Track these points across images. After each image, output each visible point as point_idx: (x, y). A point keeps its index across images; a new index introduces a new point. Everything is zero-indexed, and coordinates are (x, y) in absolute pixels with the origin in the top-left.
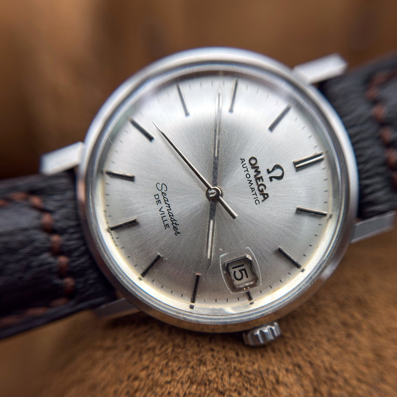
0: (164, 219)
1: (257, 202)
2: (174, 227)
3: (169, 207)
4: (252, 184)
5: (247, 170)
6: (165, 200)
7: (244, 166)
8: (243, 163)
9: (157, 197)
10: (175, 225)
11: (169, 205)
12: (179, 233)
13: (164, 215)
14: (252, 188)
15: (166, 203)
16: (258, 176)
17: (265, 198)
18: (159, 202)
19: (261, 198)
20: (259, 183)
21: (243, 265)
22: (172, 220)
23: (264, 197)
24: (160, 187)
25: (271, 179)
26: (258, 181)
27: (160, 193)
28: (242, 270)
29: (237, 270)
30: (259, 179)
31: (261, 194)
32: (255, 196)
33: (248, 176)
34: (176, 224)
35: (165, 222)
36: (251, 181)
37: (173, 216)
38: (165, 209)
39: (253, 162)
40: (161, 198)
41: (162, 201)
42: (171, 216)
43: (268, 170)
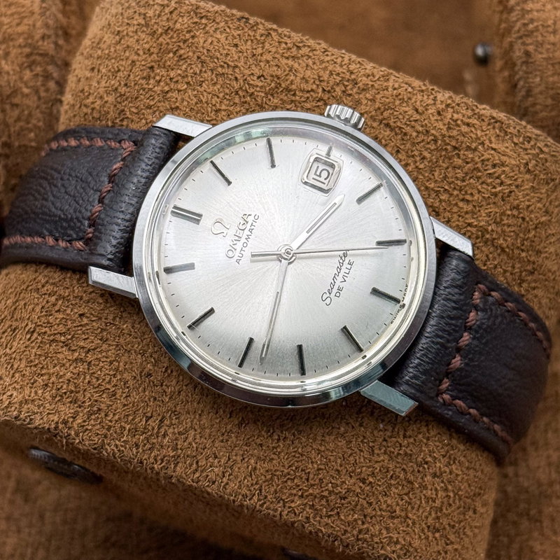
2: (345, 257)
7: (241, 255)
9: (338, 294)
10: (343, 258)
18: (340, 289)
19: (250, 219)
21: (313, 179)
28: (317, 176)
29: (322, 179)
34: (341, 258)
36: (246, 239)
38: (340, 279)
39: (230, 254)
40: (335, 290)
41: (336, 287)
42: (339, 269)
43: (225, 236)
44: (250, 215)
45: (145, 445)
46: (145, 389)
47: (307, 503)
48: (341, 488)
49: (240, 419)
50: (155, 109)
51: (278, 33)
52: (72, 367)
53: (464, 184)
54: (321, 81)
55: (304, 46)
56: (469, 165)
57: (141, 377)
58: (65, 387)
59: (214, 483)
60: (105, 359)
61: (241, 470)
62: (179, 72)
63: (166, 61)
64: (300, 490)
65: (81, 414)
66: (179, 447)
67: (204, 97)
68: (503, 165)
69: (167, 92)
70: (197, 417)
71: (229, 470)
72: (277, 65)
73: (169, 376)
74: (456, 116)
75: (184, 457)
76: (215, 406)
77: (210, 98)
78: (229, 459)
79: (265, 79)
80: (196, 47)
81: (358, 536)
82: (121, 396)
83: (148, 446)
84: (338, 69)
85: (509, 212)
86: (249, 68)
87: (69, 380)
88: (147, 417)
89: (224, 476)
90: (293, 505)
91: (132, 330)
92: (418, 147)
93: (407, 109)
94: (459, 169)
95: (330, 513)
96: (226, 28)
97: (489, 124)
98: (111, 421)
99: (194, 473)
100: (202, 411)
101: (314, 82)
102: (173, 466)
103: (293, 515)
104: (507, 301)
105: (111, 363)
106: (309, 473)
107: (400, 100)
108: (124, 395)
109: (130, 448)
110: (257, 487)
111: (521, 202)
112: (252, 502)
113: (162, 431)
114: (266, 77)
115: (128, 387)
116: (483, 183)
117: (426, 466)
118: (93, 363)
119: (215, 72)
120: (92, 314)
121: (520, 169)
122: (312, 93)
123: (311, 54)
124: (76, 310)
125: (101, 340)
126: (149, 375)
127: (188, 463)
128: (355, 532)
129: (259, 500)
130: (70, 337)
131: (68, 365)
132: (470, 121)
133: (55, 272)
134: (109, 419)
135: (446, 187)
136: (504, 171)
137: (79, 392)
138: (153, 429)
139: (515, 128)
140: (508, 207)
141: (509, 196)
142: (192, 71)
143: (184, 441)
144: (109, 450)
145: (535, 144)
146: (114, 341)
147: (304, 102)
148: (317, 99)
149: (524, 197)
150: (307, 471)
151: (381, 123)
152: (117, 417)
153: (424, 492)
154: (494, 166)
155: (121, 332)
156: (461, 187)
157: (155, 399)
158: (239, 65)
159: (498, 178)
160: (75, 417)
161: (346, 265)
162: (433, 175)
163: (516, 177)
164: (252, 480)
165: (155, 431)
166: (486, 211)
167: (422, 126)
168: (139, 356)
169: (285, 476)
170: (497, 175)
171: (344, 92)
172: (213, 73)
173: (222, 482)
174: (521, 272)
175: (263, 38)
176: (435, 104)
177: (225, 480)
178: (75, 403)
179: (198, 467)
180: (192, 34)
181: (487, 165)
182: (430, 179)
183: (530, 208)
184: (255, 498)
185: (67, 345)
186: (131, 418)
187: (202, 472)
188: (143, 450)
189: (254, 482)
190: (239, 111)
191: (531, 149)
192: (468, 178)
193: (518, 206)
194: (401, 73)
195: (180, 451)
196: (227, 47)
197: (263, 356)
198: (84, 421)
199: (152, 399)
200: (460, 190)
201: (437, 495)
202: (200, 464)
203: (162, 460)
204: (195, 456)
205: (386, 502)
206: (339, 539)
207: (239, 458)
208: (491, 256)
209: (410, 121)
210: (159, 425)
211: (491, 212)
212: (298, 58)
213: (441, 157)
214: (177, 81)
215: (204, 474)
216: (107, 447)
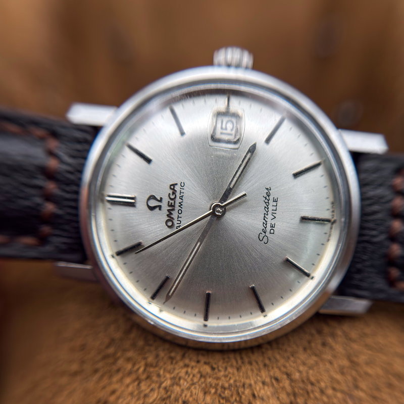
0: (274, 208)
1: (182, 185)
2: (269, 196)
3: (265, 217)
4: (180, 203)
5: (178, 217)
6: (266, 225)
7: (179, 222)
8: (179, 225)
9: (272, 231)
10: (267, 198)
11: (264, 219)
12: (267, 189)
13: (273, 212)
14: (182, 199)
15: (266, 221)
16: (171, 208)
17: (174, 185)
18: (272, 226)
19: (177, 188)
20: (173, 202)
21: (221, 133)
22: (267, 204)
23: (174, 187)
24: (265, 239)
25: (161, 201)
26: (173, 204)
27: (268, 234)
28: (224, 129)
30: (171, 206)
31: (176, 191)
32: (182, 191)
33: (180, 212)
35: (275, 204)
36: (179, 206)
37: (265, 207)
38: (270, 217)
39: (170, 224)
40: (269, 228)
41: (269, 226)
42: (267, 208)
43: (160, 209)
44: (176, 184)
161: (271, 202)
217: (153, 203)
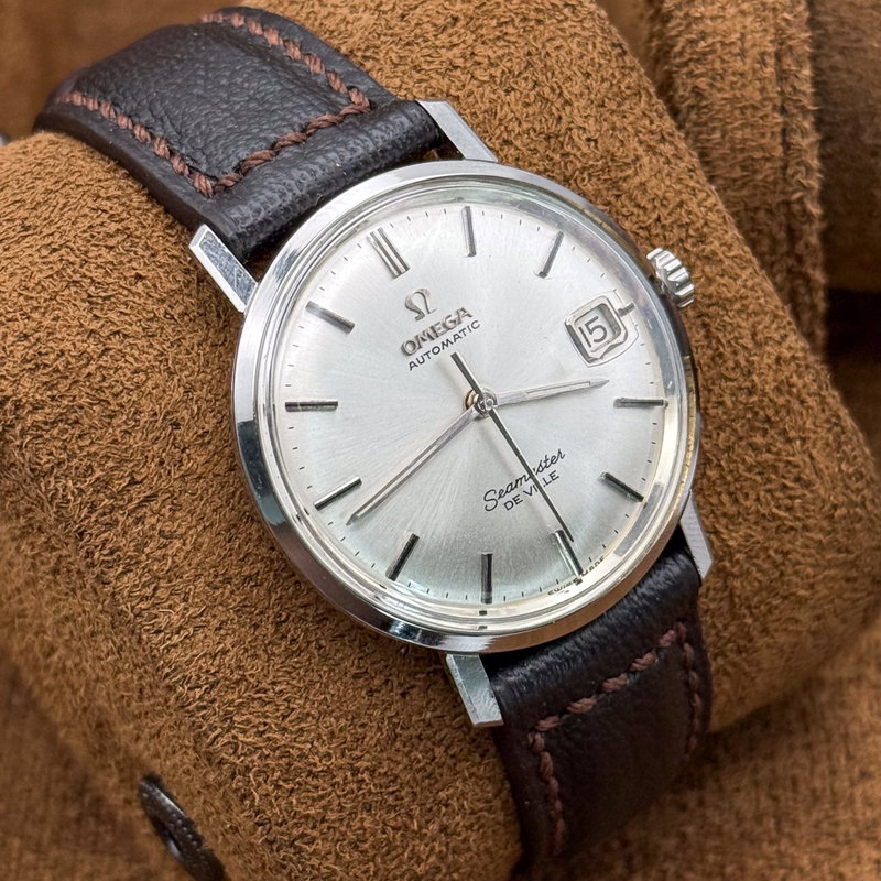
2: (552, 462)
7: (421, 360)
9: (509, 505)
10: (549, 462)
18: (516, 500)
19: (466, 321)
21: (580, 329)
28: (589, 329)
29: (591, 338)
34: (546, 460)
35: (548, 479)
36: (443, 344)
38: (527, 486)
39: (409, 348)
40: (509, 497)
41: (513, 494)
43: (417, 319)
44: (469, 316)
45: (104, 514)
46: (158, 439)
47: (260, 748)
48: (320, 761)
49: (255, 571)
50: (424, 77)
51: (650, 100)
52: (79, 337)
53: (747, 475)
54: (663, 205)
55: (671, 143)
56: (769, 456)
57: (164, 418)
58: (52, 356)
59: (158, 632)
60: (131, 360)
61: (206, 641)
62: (490, 53)
63: (481, 26)
64: (265, 724)
65: (47, 410)
66: (147, 550)
67: (502, 110)
68: (808, 485)
69: (456, 68)
70: (200, 528)
71: (191, 630)
72: (622, 141)
73: (201, 445)
74: (795, 379)
75: (144, 568)
76: (233, 531)
77: (508, 118)
78: (201, 615)
79: (596, 147)
80: (535, 38)
81: (295, 840)
82: (119, 426)
83: (107, 518)
84: (693, 206)
85: (771, 552)
86: (586, 117)
87: (62, 353)
88: (133, 478)
89: (178, 633)
90: (241, 737)
91: (196, 347)
92: (724, 384)
93: (744, 324)
94: (754, 450)
95: (281, 783)
96: (590, 43)
97: (828, 421)
98: (81, 448)
99: (142, 600)
100: (212, 525)
101: (653, 200)
102: (120, 570)
103: (231, 751)
104: (694, 669)
105: (136, 372)
106: (293, 709)
107: (743, 305)
108: (124, 427)
109: (81, 504)
110: (212, 679)
111: (795, 550)
112: (191, 694)
113: (141, 512)
114: (599, 146)
115: (136, 421)
116: (769, 491)
117: (443, 809)
118: (111, 353)
119: (537, 89)
120: (155, 286)
121: (823, 506)
122: (641, 212)
123: (672, 160)
124: (135, 264)
125: (144, 329)
126: (176, 425)
127: (144, 579)
128: (295, 832)
129: (201, 698)
130: (103, 294)
131: (75, 331)
132: (809, 399)
133: (138, 191)
134: (81, 443)
135: (723, 463)
136: (804, 495)
137: (67, 377)
138: (130, 500)
139: (853, 450)
140: (776, 546)
141: (786, 532)
142: (509, 64)
143: (159, 548)
144: (51, 487)
145: (862, 490)
146: (161, 344)
147: (624, 215)
148: (643, 225)
149: (802, 547)
150: (292, 706)
151: (700, 317)
152: (93, 449)
153: (417, 842)
154: (798, 480)
155: (179, 340)
156: (741, 476)
157: (162, 463)
158: (576, 104)
159: (791, 498)
160: (37, 408)
161: (547, 472)
162: (718, 434)
163: (812, 514)
164: (212, 665)
165: (131, 507)
166: (749, 531)
167: (747, 361)
168: (181, 390)
169: (258, 692)
170: (792, 493)
171: (681, 241)
172: (534, 88)
173: (169, 639)
174: (729, 641)
175: (628, 92)
176: (779, 344)
177: (176, 639)
178: (50, 389)
179: (153, 596)
180: (541, 17)
181: (789, 472)
182: (710, 437)
183: (798, 567)
184: (198, 693)
185: (91, 303)
186: (111, 464)
187: (154, 605)
188: (96, 521)
189: (212, 671)
190: (535, 165)
191: (852, 491)
192: (757, 470)
193: (788, 553)
194: (764, 272)
195: (144, 557)
196: (575, 69)
197: (359, 515)
198: (46, 423)
199: (157, 460)
200: (736, 480)
201: (428, 857)
202: (158, 593)
203: (112, 553)
204: (159, 579)
205: (362, 820)
206: (268, 826)
207: (215, 623)
208: (711, 593)
209: (737, 343)
210: (143, 501)
211: (752, 536)
212: (655, 154)
213: (743, 418)
214: (479, 63)
215: (155, 612)
216: (52, 479)
217: (418, 302)
